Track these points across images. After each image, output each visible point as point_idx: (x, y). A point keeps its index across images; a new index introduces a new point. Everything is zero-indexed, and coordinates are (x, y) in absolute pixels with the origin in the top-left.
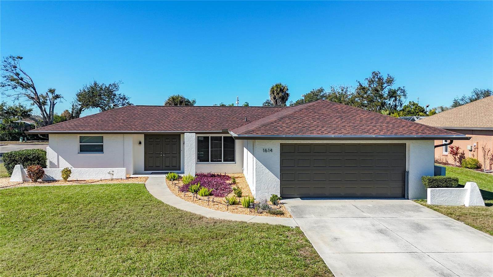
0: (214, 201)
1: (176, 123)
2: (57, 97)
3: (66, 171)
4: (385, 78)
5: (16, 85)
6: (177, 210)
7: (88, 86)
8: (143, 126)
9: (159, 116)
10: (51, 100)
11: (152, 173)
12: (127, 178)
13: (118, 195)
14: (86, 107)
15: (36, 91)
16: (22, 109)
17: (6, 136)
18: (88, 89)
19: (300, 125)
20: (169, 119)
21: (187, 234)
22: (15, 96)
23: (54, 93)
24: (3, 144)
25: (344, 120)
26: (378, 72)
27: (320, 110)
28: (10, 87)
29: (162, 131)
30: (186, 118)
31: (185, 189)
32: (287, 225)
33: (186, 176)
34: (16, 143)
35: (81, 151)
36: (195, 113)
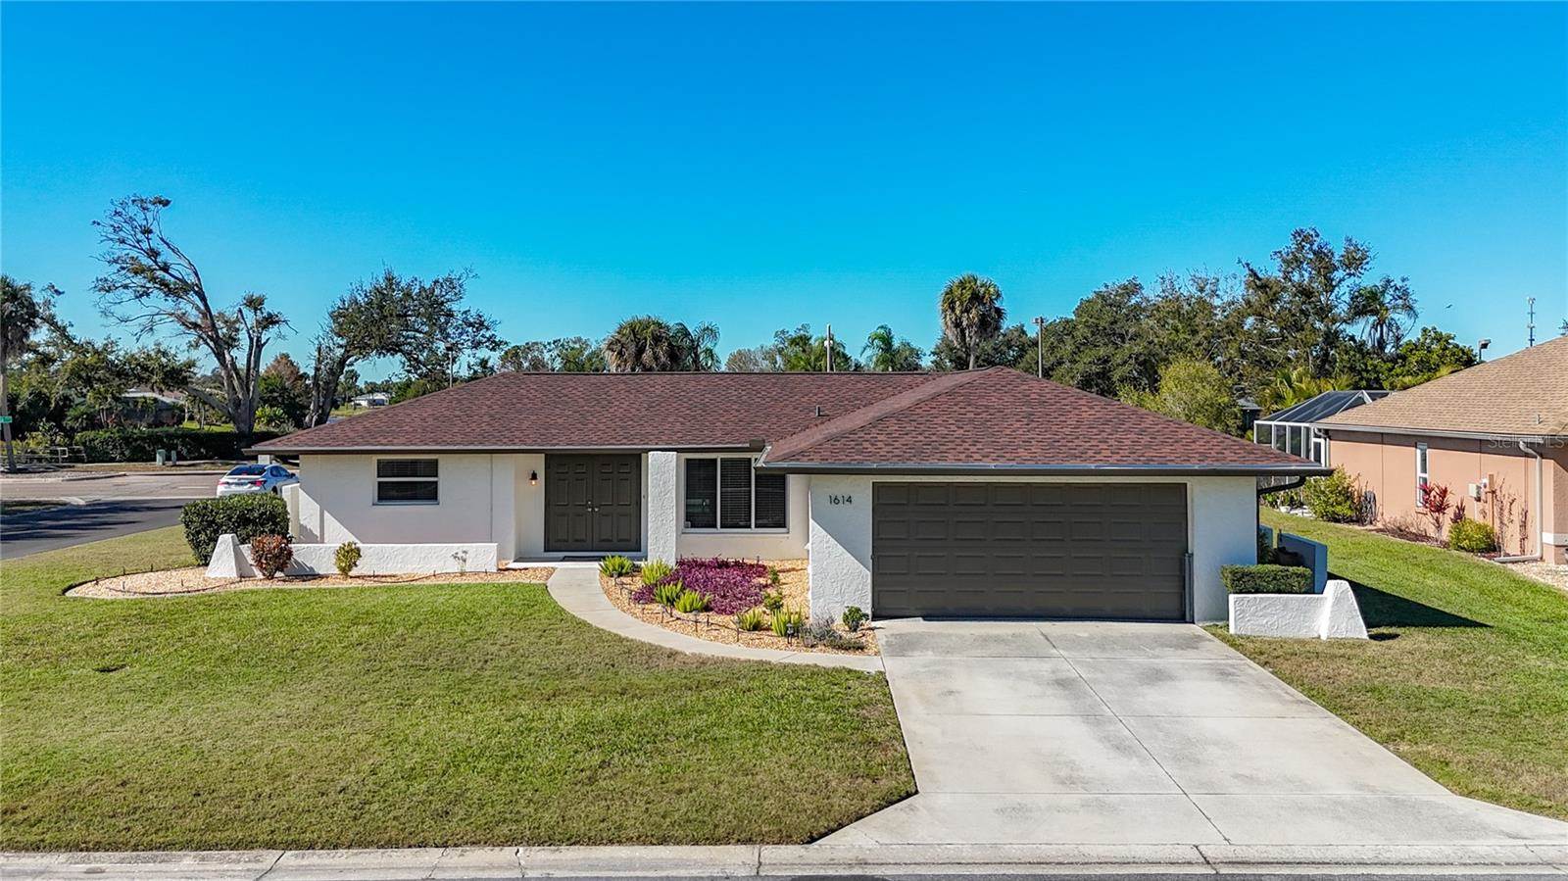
0: (710, 621)
1: (630, 423)
2: (270, 321)
3: (348, 552)
4: (1339, 253)
5: (148, 285)
6: (621, 640)
7: (368, 288)
8: (542, 431)
9: (584, 403)
10: (251, 332)
11: (564, 559)
12: (501, 570)
13: (483, 607)
14: (361, 354)
15: (206, 305)
16: (164, 360)
17: (115, 447)
18: (366, 296)
19: (920, 438)
20: (611, 410)
21: (637, 681)
22: (143, 320)
23: (260, 309)
24: (113, 474)
25: (1034, 425)
26: (1312, 233)
27: (983, 397)
28: (129, 294)
29: (591, 444)
30: (658, 408)
31: (646, 596)
32: (858, 669)
33: (650, 564)
34: (145, 469)
35: (380, 498)
36: (682, 394)
